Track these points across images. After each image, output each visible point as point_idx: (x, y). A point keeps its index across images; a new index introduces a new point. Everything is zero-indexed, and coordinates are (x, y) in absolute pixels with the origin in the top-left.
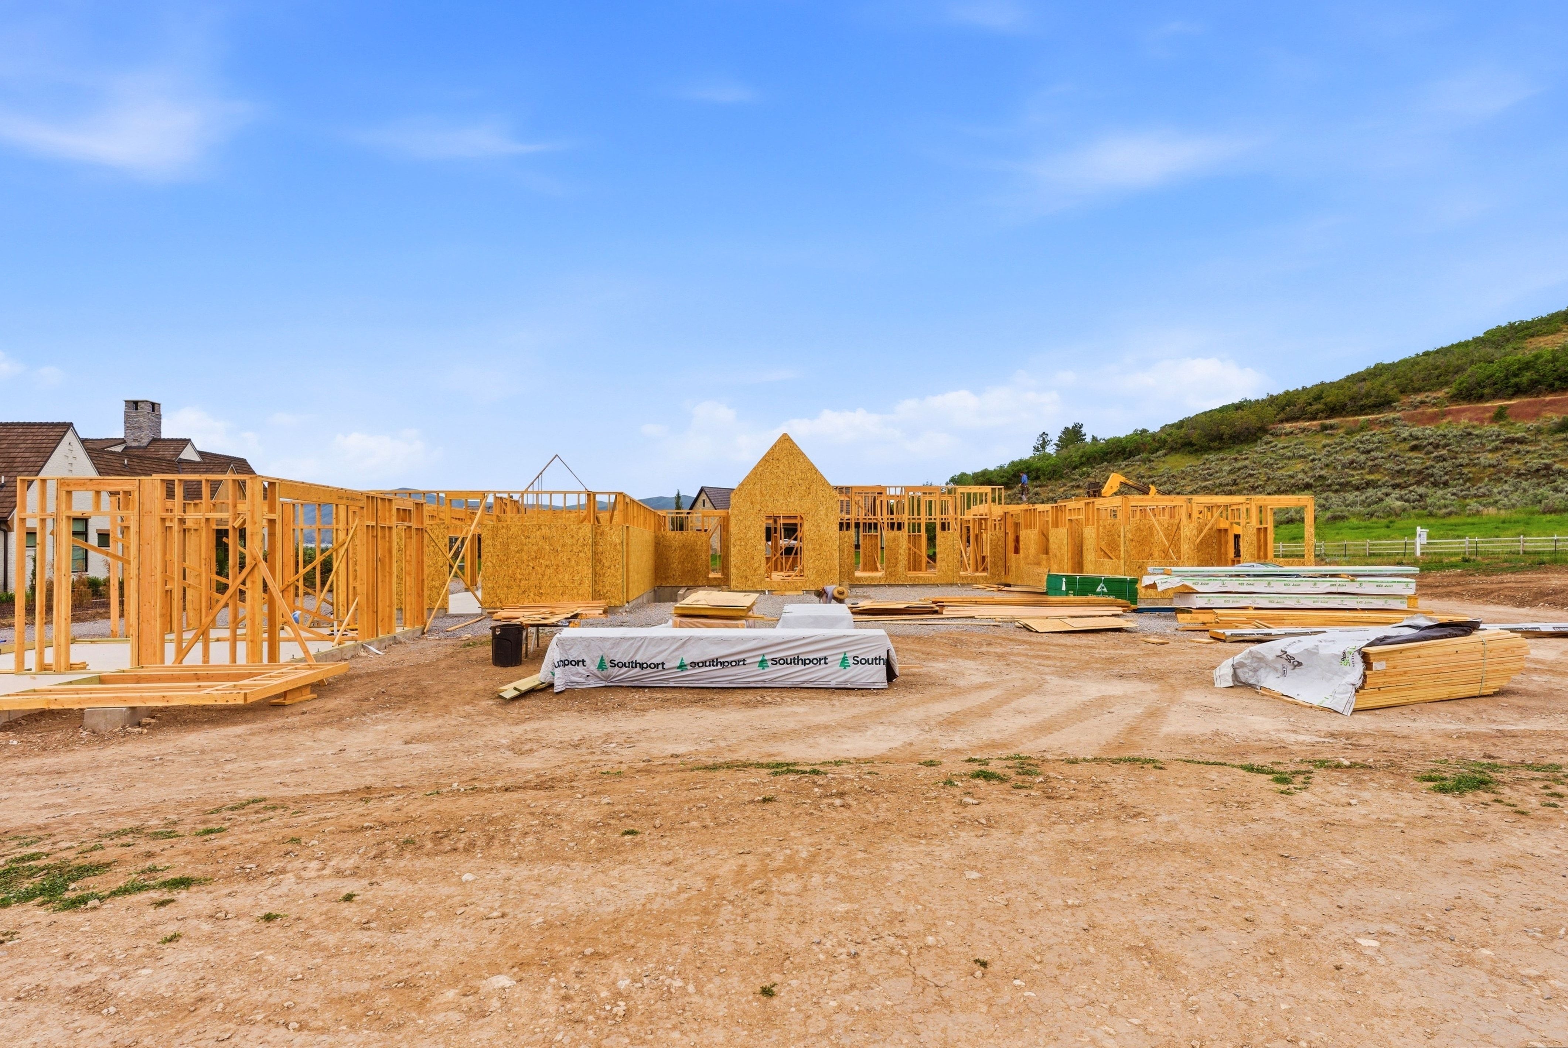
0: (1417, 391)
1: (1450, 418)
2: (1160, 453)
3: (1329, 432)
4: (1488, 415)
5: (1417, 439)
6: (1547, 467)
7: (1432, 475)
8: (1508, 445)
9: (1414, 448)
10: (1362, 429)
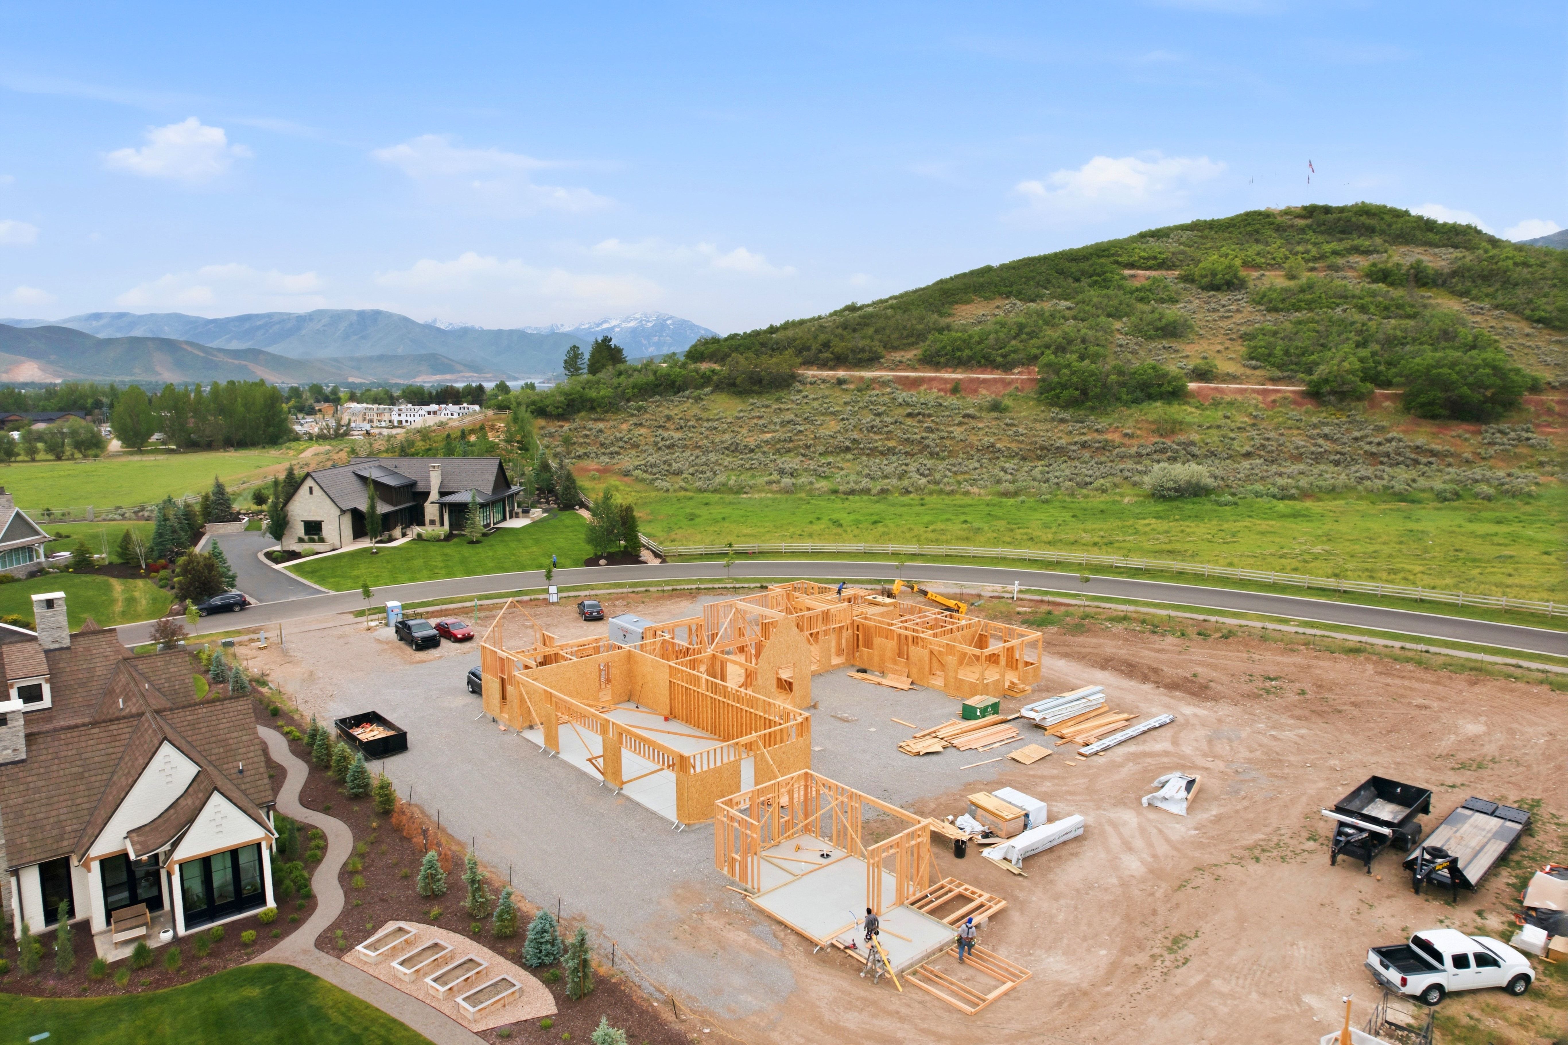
0: (895, 349)
1: (925, 386)
2: (708, 390)
3: (844, 387)
4: (948, 386)
5: (908, 404)
6: (993, 445)
7: (928, 446)
8: (966, 420)
9: (909, 415)
10: (868, 387)
